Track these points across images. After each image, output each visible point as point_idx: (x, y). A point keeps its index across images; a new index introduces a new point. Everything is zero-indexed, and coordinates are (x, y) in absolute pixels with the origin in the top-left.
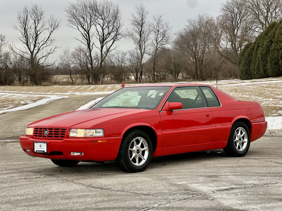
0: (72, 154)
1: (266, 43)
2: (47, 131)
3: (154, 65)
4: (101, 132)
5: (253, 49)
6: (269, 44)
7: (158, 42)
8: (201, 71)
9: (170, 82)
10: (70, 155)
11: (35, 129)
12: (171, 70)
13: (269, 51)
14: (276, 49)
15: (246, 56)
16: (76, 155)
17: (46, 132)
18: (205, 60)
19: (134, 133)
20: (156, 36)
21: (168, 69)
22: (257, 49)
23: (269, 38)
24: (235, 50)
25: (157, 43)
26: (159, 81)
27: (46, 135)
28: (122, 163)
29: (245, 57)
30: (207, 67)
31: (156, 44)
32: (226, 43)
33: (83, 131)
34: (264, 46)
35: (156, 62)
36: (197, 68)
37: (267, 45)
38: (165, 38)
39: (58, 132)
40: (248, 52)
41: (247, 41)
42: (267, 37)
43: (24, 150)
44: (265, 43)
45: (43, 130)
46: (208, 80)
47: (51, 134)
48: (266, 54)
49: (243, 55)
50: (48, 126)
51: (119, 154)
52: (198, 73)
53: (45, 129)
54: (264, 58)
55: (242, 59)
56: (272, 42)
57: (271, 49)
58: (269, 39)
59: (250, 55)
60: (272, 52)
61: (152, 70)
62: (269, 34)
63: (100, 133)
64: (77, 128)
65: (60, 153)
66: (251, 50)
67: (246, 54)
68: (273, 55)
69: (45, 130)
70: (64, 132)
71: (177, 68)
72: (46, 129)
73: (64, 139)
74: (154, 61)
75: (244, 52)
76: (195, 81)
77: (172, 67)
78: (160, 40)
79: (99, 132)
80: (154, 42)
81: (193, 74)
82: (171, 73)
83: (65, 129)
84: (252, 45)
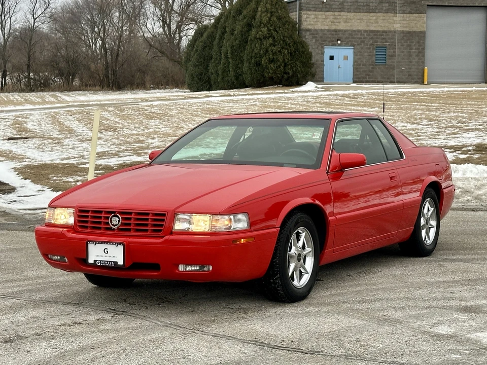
0: (181, 268)
1: (240, 28)
2: (118, 217)
3: (29, 60)
4: (244, 221)
5: (212, 37)
6: (246, 29)
7: (36, 16)
8: (114, 72)
9: (58, 91)
10: (177, 271)
11: (81, 211)
12: (60, 70)
13: (247, 42)
14: (257, 39)
15: (200, 48)
16: (191, 271)
17: (115, 221)
18: (123, 53)
19: (295, 220)
20: (32, 7)
21: (54, 67)
22: (221, 38)
23: (245, 18)
24: (171, 37)
25: (35, 19)
26: (37, 88)
27: (114, 225)
28: (275, 284)
29: (197, 50)
30: (125, 66)
31: (33, 20)
32: (153, 24)
33: (207, 218)
34: (236, 32)
35: (33, 54)
36: (107, 67)
37: (241, 31)
38: (48, 10)
39: (147, 220)
40: (202, 42)
41: (194, 23)
42: (241, 17)
43: (45, 256)
44: (238, 28)
45: (103, 215)
46: (128, 90)
47: (129, 224)
48: (240, 46)
49: (194, 46)
50: (117, 206)
51: (272, 265)
52: (110, 76)
53: (112, 212)
54: (236, 53)
55: (192, 54)
56: (250, 26)
57: (249, 39)
58: (245, 20)
59: (206, 47)
60: (251, 45)
61: (25, 68)
62: (245, 12)
63: (241, 223)
64: (192, 213)
65: (155, 267)
66: (208, 37)
67: (199, 44)
68: (253, 48)
69: (113, 216)
70: (163, 220)
71: (71, 66)
72: (114, 212)
73: (167, 237)
74: (29, 52)
75: (195, 41)
76: (105, 90)
77: (63, 65)
78: (39, 12)
79: (239, 221)
80: (28, 16)
81: (100, 77)
82: (61, 75)
83: (164, 215)
84: (209, 30)
